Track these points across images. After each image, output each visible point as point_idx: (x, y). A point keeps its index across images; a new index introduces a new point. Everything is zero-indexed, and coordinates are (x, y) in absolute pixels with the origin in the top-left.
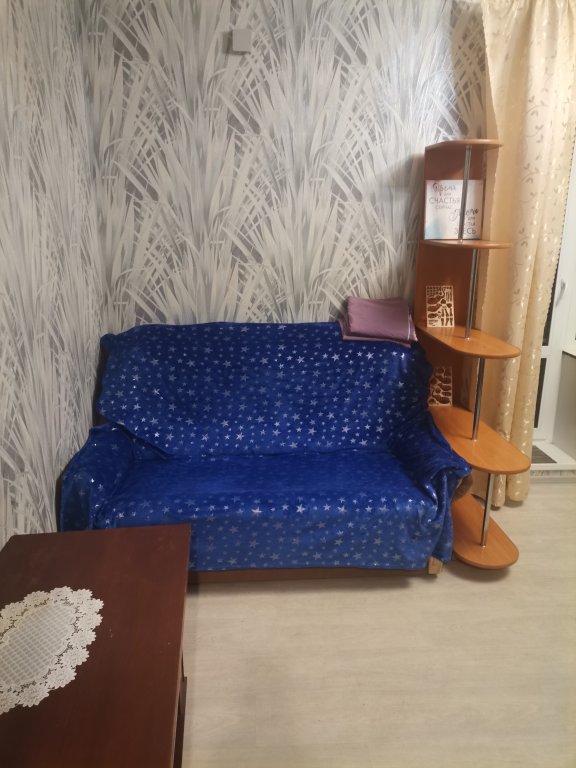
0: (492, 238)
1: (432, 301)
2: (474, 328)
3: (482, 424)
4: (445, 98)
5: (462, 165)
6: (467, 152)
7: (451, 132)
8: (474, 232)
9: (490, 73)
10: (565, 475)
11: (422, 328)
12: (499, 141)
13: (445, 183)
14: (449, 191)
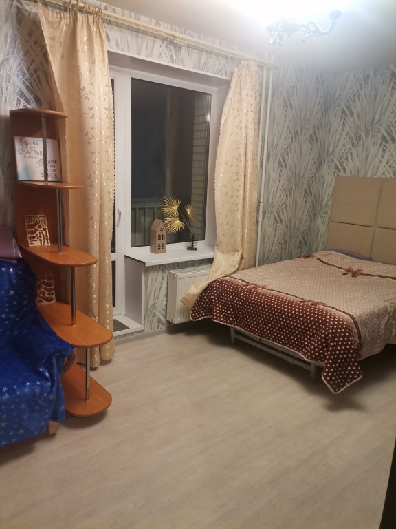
0: (69, 181)
1: (30, 226)
2: (64, 244)
3: (77, 312)
4: (20, 76)
5: (40, 128)
6: (43, 119)
7: (29, 103)
8: (56, 176)
9: (53, 65)
10: (135, 335)
11: (24, 247)
12: (65, 114)
13: (30, 140)
14: (33, 145)
